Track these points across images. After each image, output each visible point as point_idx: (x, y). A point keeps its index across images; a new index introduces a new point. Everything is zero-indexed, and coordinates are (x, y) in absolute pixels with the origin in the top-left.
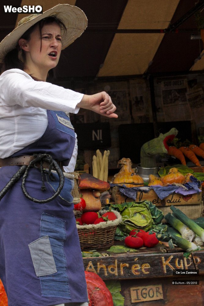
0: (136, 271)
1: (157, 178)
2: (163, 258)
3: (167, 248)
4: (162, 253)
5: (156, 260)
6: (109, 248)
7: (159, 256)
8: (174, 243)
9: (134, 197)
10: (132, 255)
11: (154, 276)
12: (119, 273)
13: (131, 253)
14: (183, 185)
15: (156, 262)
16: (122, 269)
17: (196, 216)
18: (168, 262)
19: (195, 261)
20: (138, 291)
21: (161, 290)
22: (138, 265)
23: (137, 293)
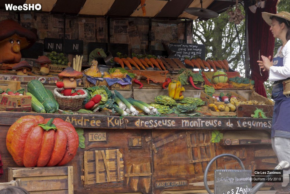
0: (93, 124)
1: (108, 74)
2: (108, 118)
3: (110, 113)
4: (108, 115)
5: (104, 119)
6: (79, 110)
7: (106, 117)
8: (115, 110)
9: (95, 83)
10: (91, 115)
11: (102, 127)
12: (83, 124)
13: (91, 114)
14: (122, 79)
15: (104, 120)
16: (85, 122)
17: (128, 97)
18: (110, 121)
19: (125, 121)
20: (93, 135)
21: (105, 136)
22: (94, 121)
23: (92, 136)
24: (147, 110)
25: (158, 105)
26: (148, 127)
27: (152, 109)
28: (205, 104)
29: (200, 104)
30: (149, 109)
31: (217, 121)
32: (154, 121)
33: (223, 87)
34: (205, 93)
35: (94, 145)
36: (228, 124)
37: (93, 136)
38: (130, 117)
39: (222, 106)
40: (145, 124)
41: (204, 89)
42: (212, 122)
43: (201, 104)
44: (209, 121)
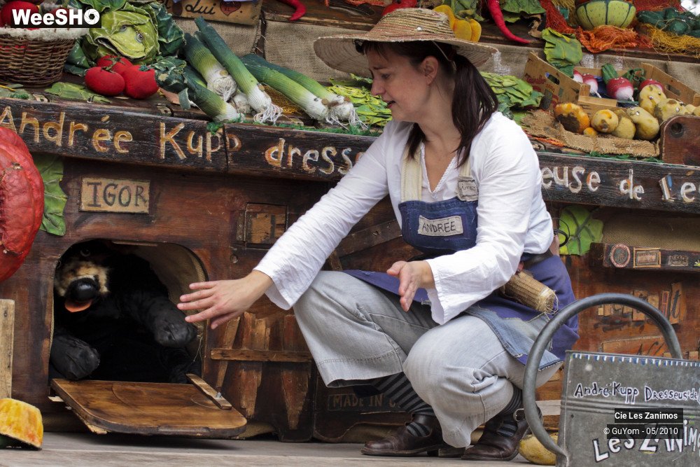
0: (101, 143)
2: (163, 125)
3: (172, 106)
4: (162, 115)
5: (148, 126)
6: (50, 86)
7: (156, 119)
8: (191, 98)
10: (97, 108)
11: (138, 160)
12: (65, 140)
13: (96, 103)
15: (147, 131)
16: (72, 133)
17: (243, 49)
18: (170, 137)
19: (228, 143)
20: (98, 187)
21: (146, 194)
22: (107, 132)
23: (95, 190)
24: (316, 107)
25: (361, 91)
26: (317, 171)
27: (335, 104)
28: (542, 101)
29: (520, 101)
30: (325, 103)
31: (583, 171)
32: (339, 150)
33: (616, 43)
34: (545, 60)
35: (98, 227)
36: (626, 187)
37: (100, 190)
38: (248, 127)
39: (606, 114)
40: (305, 161)
41: (541, 43)
42: (566, 174)
43: (526, 102)
44: (552, 170)
